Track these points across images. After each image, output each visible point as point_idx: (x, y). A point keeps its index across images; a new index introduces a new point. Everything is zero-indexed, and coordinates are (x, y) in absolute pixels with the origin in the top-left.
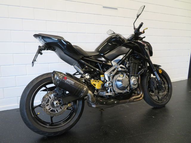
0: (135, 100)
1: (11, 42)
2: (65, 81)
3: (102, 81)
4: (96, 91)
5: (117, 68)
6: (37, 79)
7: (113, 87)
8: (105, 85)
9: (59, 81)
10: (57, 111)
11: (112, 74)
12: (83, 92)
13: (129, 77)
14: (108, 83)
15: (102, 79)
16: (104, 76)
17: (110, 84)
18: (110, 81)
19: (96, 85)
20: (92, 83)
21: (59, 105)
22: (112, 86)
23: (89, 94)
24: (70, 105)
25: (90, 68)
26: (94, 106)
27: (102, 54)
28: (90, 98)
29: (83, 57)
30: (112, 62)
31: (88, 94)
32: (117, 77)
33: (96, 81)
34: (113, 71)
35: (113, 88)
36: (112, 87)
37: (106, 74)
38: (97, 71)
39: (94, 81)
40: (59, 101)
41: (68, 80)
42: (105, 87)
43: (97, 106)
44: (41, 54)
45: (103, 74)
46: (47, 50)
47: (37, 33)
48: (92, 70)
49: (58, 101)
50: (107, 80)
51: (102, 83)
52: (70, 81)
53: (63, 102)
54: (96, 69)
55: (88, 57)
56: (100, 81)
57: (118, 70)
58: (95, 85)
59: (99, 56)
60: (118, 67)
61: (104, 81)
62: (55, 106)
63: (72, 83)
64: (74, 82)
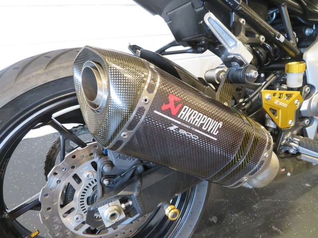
2: (170, 123)
9: (131, 127)
20: (265, 107)
33: (281, 96)
38: (281, 43)
39: (275, 94)
41: (186, 113)
48: (263, 39)
52: (197, 119)
54: (278, 33)
56: (295, 93)
58: (275, 112)
63: (209, 133)
64: (221, 124)
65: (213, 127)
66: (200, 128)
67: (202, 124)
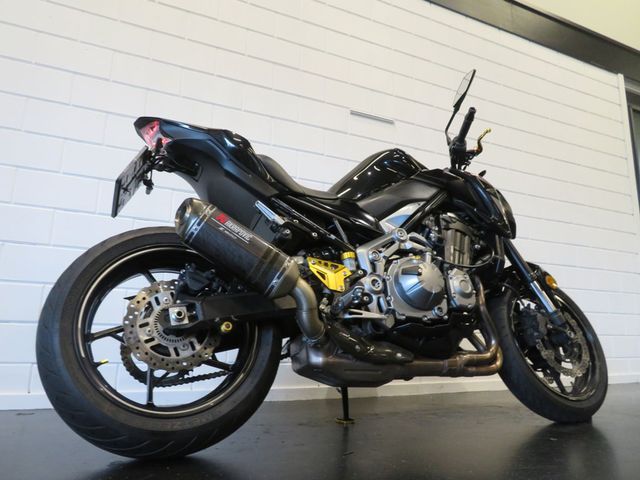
0: (474, 369)
2: (220, 226)
4: (325, 300)
5: (401, 241)
9: (199, 224)
10: (178, 354)
11: (382, 255)
12: (281, 274)
13: (441, 269)
14: (369, 278)
16: (356, 257)
17: (377, 285)
18: (377, 274)
19: (327, 277)
20: (312, 269)
22: (384, 291)
24: (228, 326)
25: (307, 229)
26: (316, 359)
28: (305, 306)
30: (382, 222)
32: (399, 264)
33: (326, 265)
34: (386, 245)
35: (388, 298)
36: (382, 294)
37: (361, 253)
38: (331, 239)
39: (320, 262)
40: (190, 308)
41: (229, 224)
45: (353, 251)
48: (315, 234)
50: (365, 272)
51: (350, 273)
52: (235, 229)
56: (340, 266)
57: (402, 247)
60: (403, 239)
61: (354, 272)
62: (174, 325)
63: (243, 238)
64: (251, 236)
65: (247, 236)
66: (238, 234)
67: (239, 232)
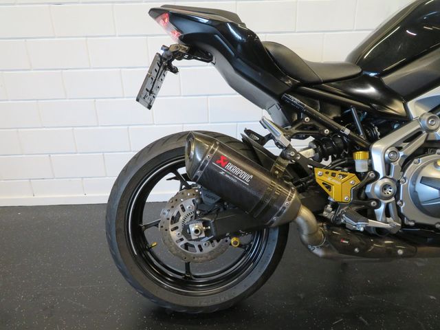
1: (115, 36)
2: (221, 170)
3: (358, 174)
4: (329, 207)
5: (429, 131)
6: (150, 150)
7: (397, 199)
8: (368, 189)
9: (201, 169)
10: (201, 250)
11: (401, 154)
12: (281, 212)
14: (380, 183)
15: (361, 166)
16: (370, 157)
17: (388, 190)
18: (391, 176)
19: (333, 188)
20: (318, 181)
21: (203, 235)
22: (397, 195)
23: (303, 218)
24: (236, 243)
25: (317, 125)
26: (319, 252)
27: (372, 74)
28: (305, 232)
29: (299, 85)
30: (410, 104)
31: (299, 220)
32: (420, 164)
33: (333, 175)
34: (410, 139)
35: (399, 203)
36: (393, 199)
37: (377, 150)
38: (344, 135)
39: (327, 173)
40: (205, 224)
41: (229, 166)
42: (365, 194)
43: (330, 254)
44: (175, 71)
45: (367, 149)
46: (189, 58)
47: (158, 5)
48: (327, 131)
49: (201, 224)
50: (377, 174)
51: (358, 181)
52: (236, 171)
53: (216, 231)
54: (343, 128)
55: (317, 84)
56: (350, 175)
57: (429, 139)
58: (329, 187)
59: (361, 80)
60: (433, 127)
61: (366, 173)
62: (193, 238)
63: (244, 180)
64: (252, 176)
65: (247, 178)
66: (238, 176)
67: (239, 174)
